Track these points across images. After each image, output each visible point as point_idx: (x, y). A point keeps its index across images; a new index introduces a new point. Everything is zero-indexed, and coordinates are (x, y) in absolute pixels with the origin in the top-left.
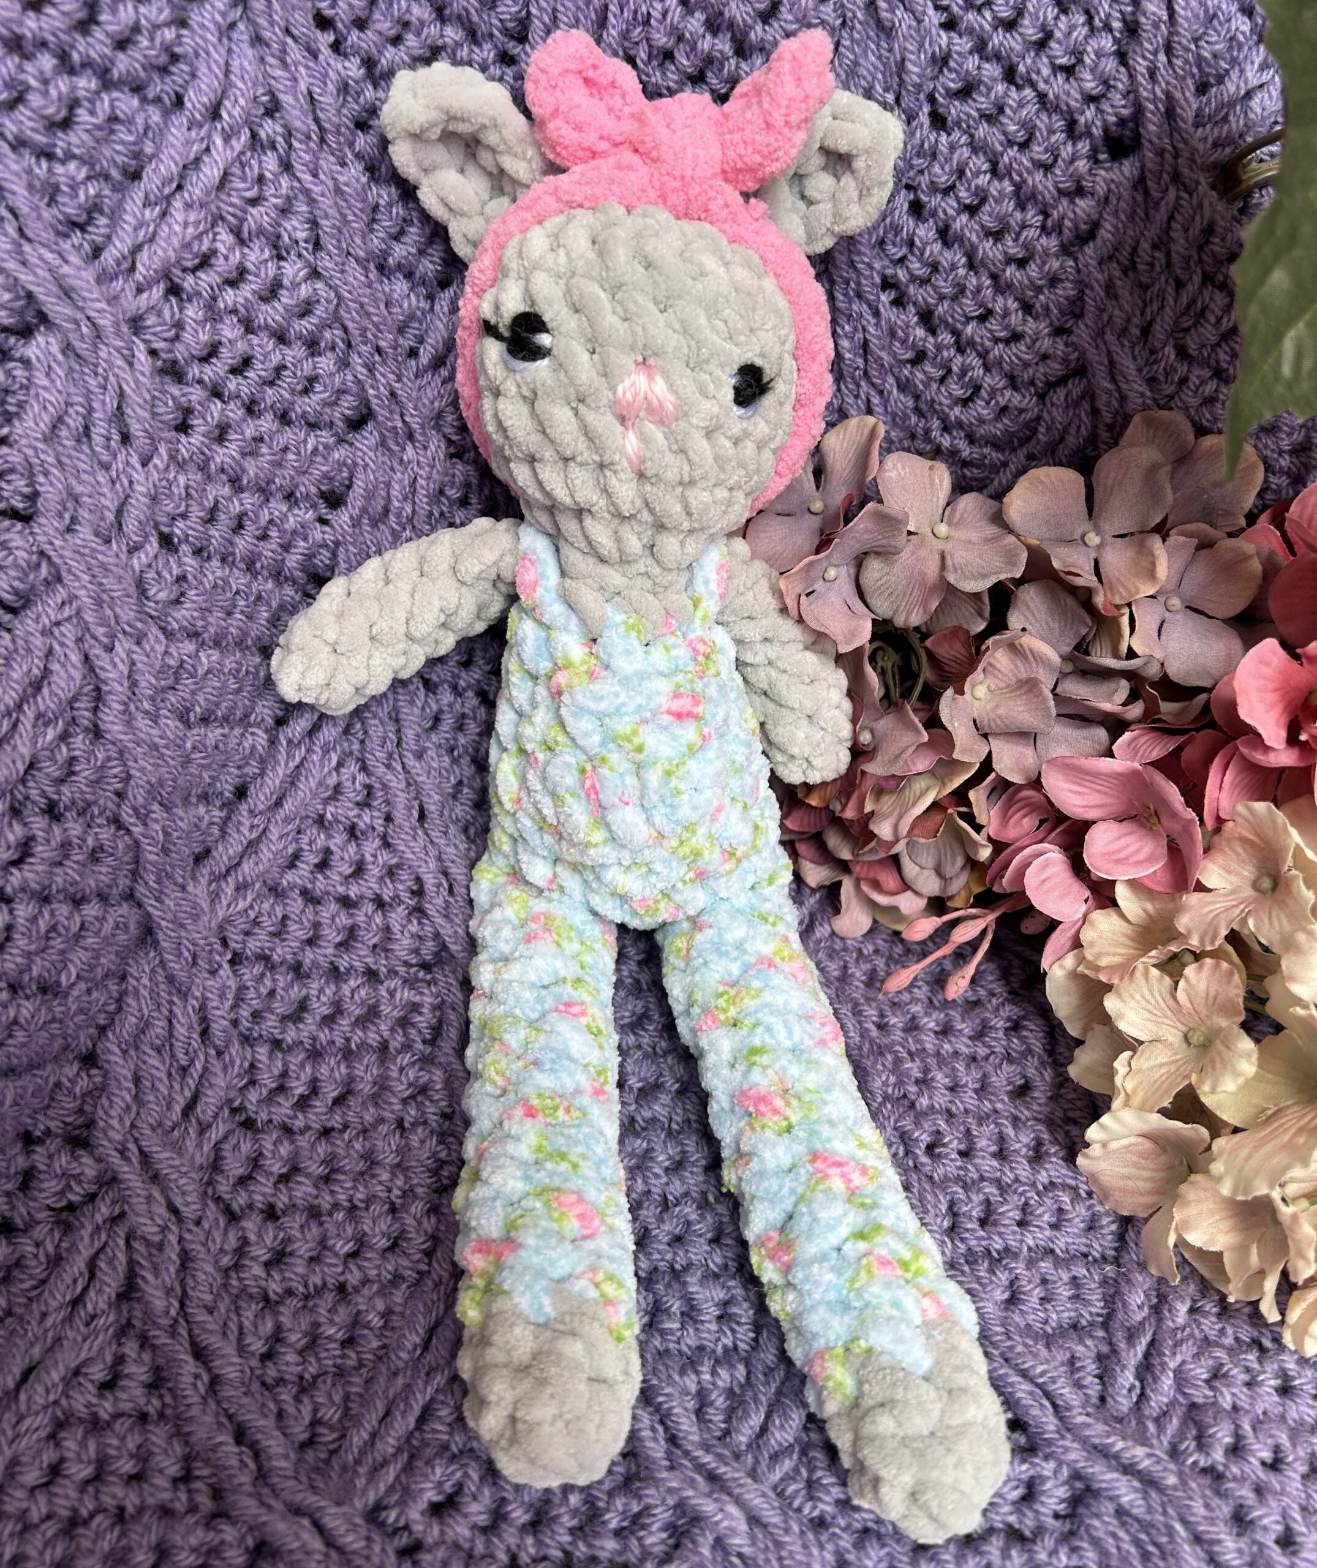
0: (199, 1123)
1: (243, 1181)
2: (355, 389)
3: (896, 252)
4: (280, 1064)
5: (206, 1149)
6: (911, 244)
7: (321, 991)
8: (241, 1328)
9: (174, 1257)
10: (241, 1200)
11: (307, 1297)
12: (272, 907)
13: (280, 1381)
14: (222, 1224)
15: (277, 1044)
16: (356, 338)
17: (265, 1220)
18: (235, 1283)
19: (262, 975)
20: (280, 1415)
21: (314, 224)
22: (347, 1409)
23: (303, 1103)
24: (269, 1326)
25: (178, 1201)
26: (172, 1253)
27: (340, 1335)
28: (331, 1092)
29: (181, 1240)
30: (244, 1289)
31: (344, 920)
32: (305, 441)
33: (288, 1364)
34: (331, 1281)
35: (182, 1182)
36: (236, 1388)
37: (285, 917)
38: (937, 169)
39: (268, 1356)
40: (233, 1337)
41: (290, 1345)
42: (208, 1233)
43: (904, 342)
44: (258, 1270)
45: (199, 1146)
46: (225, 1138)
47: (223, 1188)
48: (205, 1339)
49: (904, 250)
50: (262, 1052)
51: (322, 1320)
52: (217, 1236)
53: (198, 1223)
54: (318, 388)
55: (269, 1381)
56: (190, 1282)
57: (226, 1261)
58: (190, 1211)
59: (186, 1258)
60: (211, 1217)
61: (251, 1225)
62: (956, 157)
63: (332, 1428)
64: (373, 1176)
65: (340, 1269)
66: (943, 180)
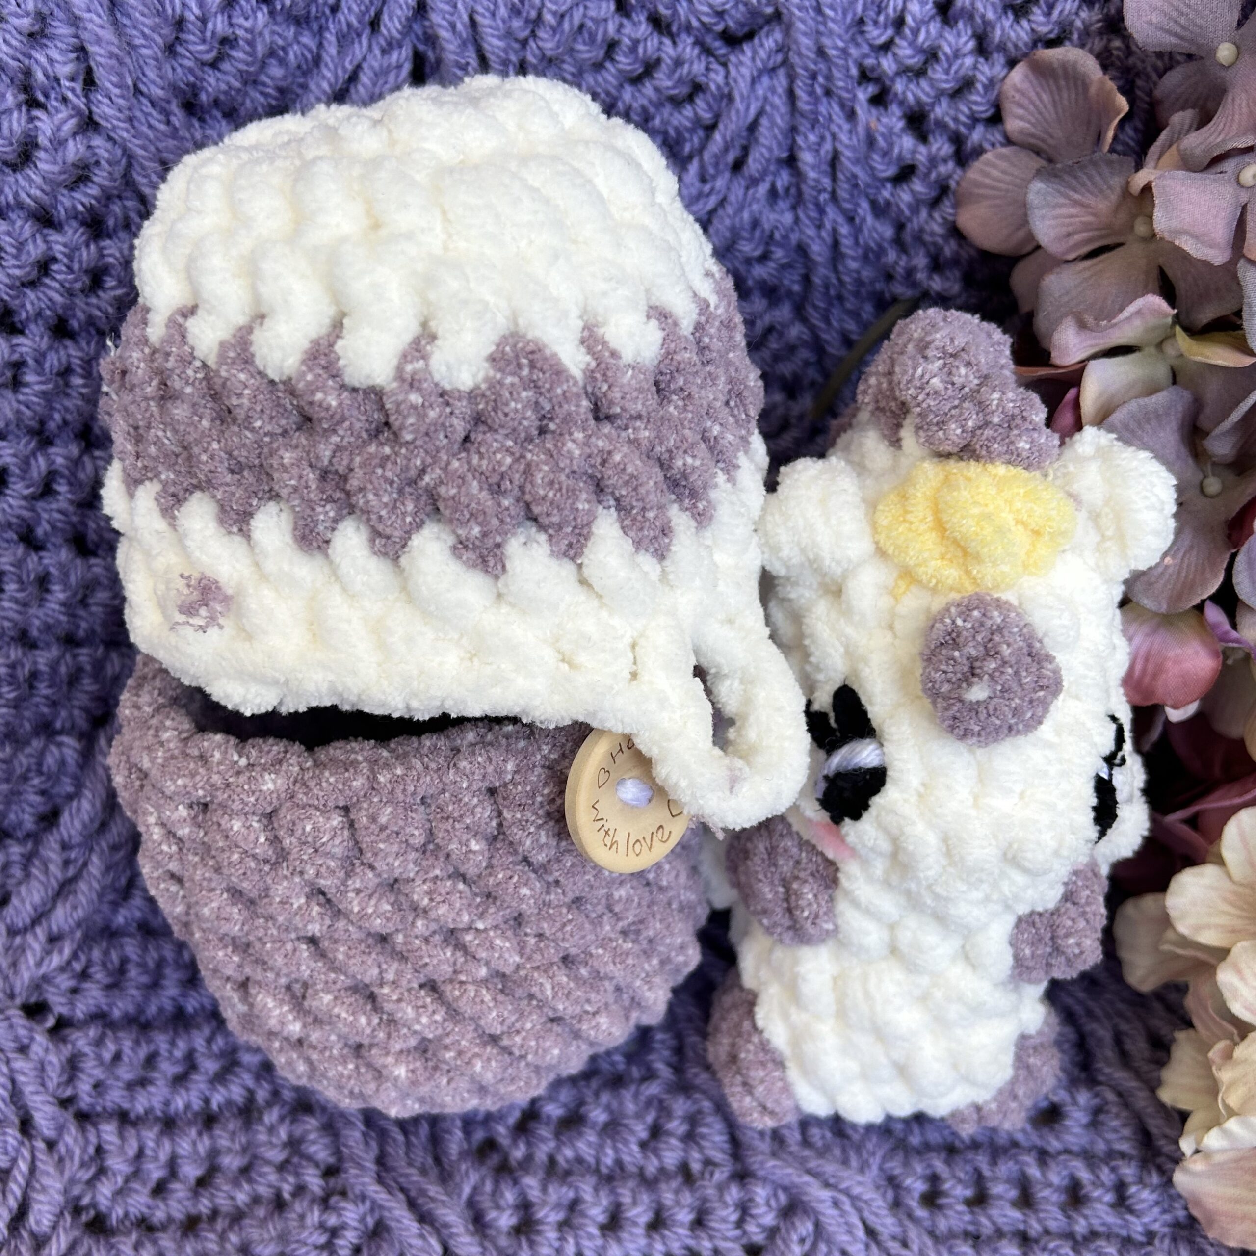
3: (878, 35)
12: (106, 952)
15: (125, 1116)
19: (101, 1037)
43: (885, 154)
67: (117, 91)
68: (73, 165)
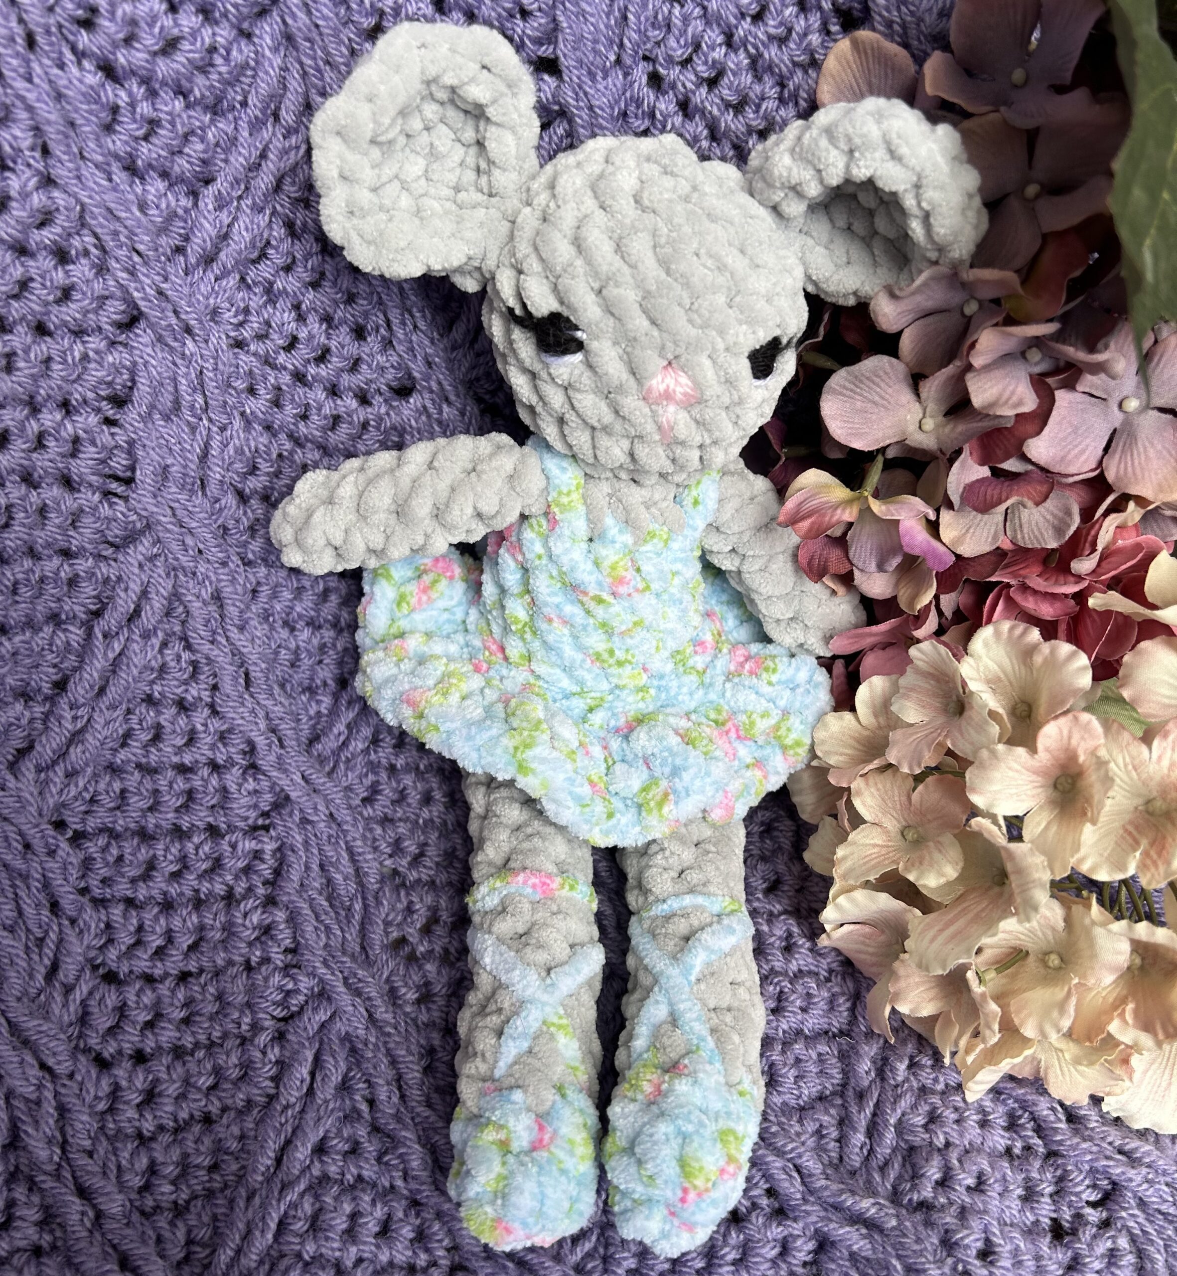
0: (64, 985)
1: (112, 1031)
2: (118, 293)
4: (135, 921)
5: (72, 1009)
6: (652, 115)
7: (167, 849)
8: (119, 1167)
9: (51, 1111)
10: (109, 1050)
11: (177, 1131)
12: (109, 784)
13: (157, 1208)
14: (94, 1076)
15: (130, 902)
16: (110, 244)
17: (135, 1066)
18: (111, 1126)
19: (108, 844)
20: (159, 1240)
21: (37, 130)
22: (216, 1228)
23: (160, 953)
24: (143, 1162)
25: (51, 1062)
26: (49, 1107)
27: (206, 1163)
28: (185, 941)
29: (56, 1094)
30: (119, 1130)
31: (181, 784)
32: (71, 349)
33: (162, 1194)
34: (197, 1114)
35: (51, 1045)
36: (119, 1221)
37: (123, 791)
38: (672, 43)
39: (146, 1188)
40: (113, 1177)
41: (164, 1177)
42: (82, 1083)
44: (131, 1113)
45: (65, 1005)
46: (91, 993)
47: (93, 1041)
48: (89, 1181)
49: (647, 123)
50: (117, 912)
51: (190, 1151)
52: (90, 1086)
53: (71, 1076)
54: (76, 296)
55: (148, 1210)
56: (69, 1131)
57: (102, 1106)
58: (62, 1065)
59: (62, 1110)
60: (84, 1071)
61: (121, 1072)
62: (690, 30)
63: (204, 1246)
64: (225, 1016)
65: (203, 1103)
66: (679, 53)
67: (66, 157)
68: (38, 211)
